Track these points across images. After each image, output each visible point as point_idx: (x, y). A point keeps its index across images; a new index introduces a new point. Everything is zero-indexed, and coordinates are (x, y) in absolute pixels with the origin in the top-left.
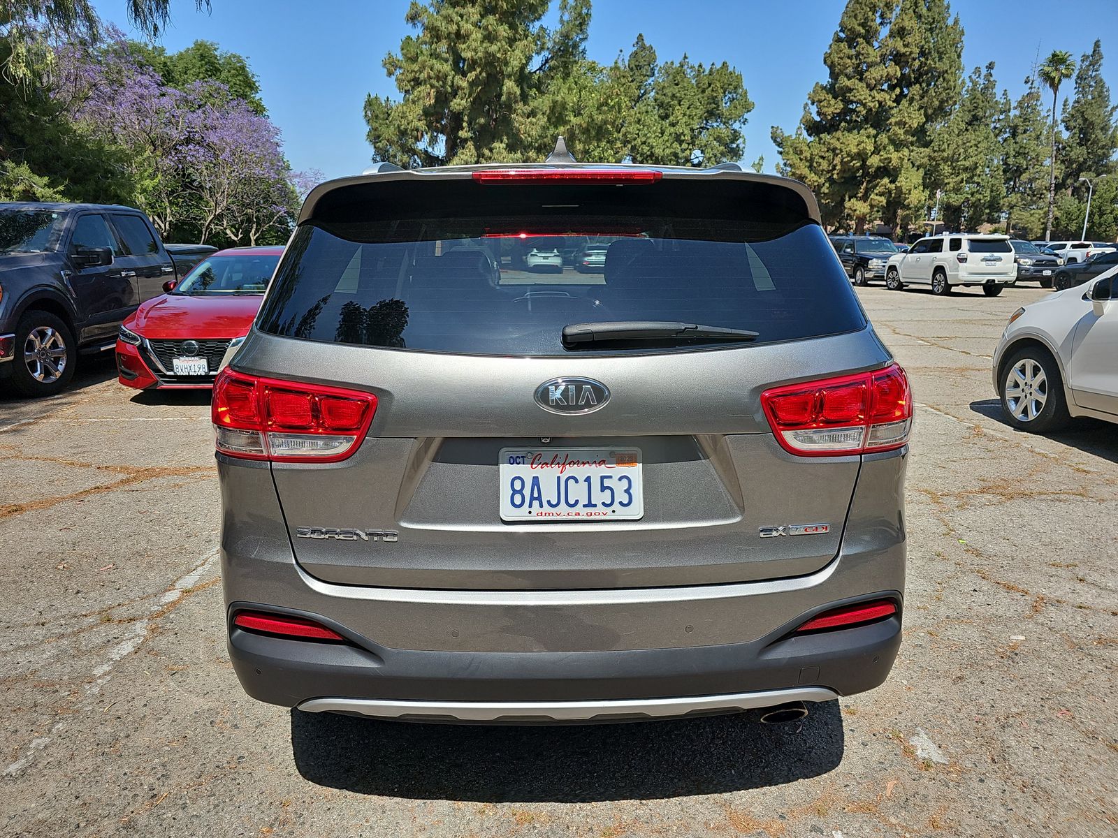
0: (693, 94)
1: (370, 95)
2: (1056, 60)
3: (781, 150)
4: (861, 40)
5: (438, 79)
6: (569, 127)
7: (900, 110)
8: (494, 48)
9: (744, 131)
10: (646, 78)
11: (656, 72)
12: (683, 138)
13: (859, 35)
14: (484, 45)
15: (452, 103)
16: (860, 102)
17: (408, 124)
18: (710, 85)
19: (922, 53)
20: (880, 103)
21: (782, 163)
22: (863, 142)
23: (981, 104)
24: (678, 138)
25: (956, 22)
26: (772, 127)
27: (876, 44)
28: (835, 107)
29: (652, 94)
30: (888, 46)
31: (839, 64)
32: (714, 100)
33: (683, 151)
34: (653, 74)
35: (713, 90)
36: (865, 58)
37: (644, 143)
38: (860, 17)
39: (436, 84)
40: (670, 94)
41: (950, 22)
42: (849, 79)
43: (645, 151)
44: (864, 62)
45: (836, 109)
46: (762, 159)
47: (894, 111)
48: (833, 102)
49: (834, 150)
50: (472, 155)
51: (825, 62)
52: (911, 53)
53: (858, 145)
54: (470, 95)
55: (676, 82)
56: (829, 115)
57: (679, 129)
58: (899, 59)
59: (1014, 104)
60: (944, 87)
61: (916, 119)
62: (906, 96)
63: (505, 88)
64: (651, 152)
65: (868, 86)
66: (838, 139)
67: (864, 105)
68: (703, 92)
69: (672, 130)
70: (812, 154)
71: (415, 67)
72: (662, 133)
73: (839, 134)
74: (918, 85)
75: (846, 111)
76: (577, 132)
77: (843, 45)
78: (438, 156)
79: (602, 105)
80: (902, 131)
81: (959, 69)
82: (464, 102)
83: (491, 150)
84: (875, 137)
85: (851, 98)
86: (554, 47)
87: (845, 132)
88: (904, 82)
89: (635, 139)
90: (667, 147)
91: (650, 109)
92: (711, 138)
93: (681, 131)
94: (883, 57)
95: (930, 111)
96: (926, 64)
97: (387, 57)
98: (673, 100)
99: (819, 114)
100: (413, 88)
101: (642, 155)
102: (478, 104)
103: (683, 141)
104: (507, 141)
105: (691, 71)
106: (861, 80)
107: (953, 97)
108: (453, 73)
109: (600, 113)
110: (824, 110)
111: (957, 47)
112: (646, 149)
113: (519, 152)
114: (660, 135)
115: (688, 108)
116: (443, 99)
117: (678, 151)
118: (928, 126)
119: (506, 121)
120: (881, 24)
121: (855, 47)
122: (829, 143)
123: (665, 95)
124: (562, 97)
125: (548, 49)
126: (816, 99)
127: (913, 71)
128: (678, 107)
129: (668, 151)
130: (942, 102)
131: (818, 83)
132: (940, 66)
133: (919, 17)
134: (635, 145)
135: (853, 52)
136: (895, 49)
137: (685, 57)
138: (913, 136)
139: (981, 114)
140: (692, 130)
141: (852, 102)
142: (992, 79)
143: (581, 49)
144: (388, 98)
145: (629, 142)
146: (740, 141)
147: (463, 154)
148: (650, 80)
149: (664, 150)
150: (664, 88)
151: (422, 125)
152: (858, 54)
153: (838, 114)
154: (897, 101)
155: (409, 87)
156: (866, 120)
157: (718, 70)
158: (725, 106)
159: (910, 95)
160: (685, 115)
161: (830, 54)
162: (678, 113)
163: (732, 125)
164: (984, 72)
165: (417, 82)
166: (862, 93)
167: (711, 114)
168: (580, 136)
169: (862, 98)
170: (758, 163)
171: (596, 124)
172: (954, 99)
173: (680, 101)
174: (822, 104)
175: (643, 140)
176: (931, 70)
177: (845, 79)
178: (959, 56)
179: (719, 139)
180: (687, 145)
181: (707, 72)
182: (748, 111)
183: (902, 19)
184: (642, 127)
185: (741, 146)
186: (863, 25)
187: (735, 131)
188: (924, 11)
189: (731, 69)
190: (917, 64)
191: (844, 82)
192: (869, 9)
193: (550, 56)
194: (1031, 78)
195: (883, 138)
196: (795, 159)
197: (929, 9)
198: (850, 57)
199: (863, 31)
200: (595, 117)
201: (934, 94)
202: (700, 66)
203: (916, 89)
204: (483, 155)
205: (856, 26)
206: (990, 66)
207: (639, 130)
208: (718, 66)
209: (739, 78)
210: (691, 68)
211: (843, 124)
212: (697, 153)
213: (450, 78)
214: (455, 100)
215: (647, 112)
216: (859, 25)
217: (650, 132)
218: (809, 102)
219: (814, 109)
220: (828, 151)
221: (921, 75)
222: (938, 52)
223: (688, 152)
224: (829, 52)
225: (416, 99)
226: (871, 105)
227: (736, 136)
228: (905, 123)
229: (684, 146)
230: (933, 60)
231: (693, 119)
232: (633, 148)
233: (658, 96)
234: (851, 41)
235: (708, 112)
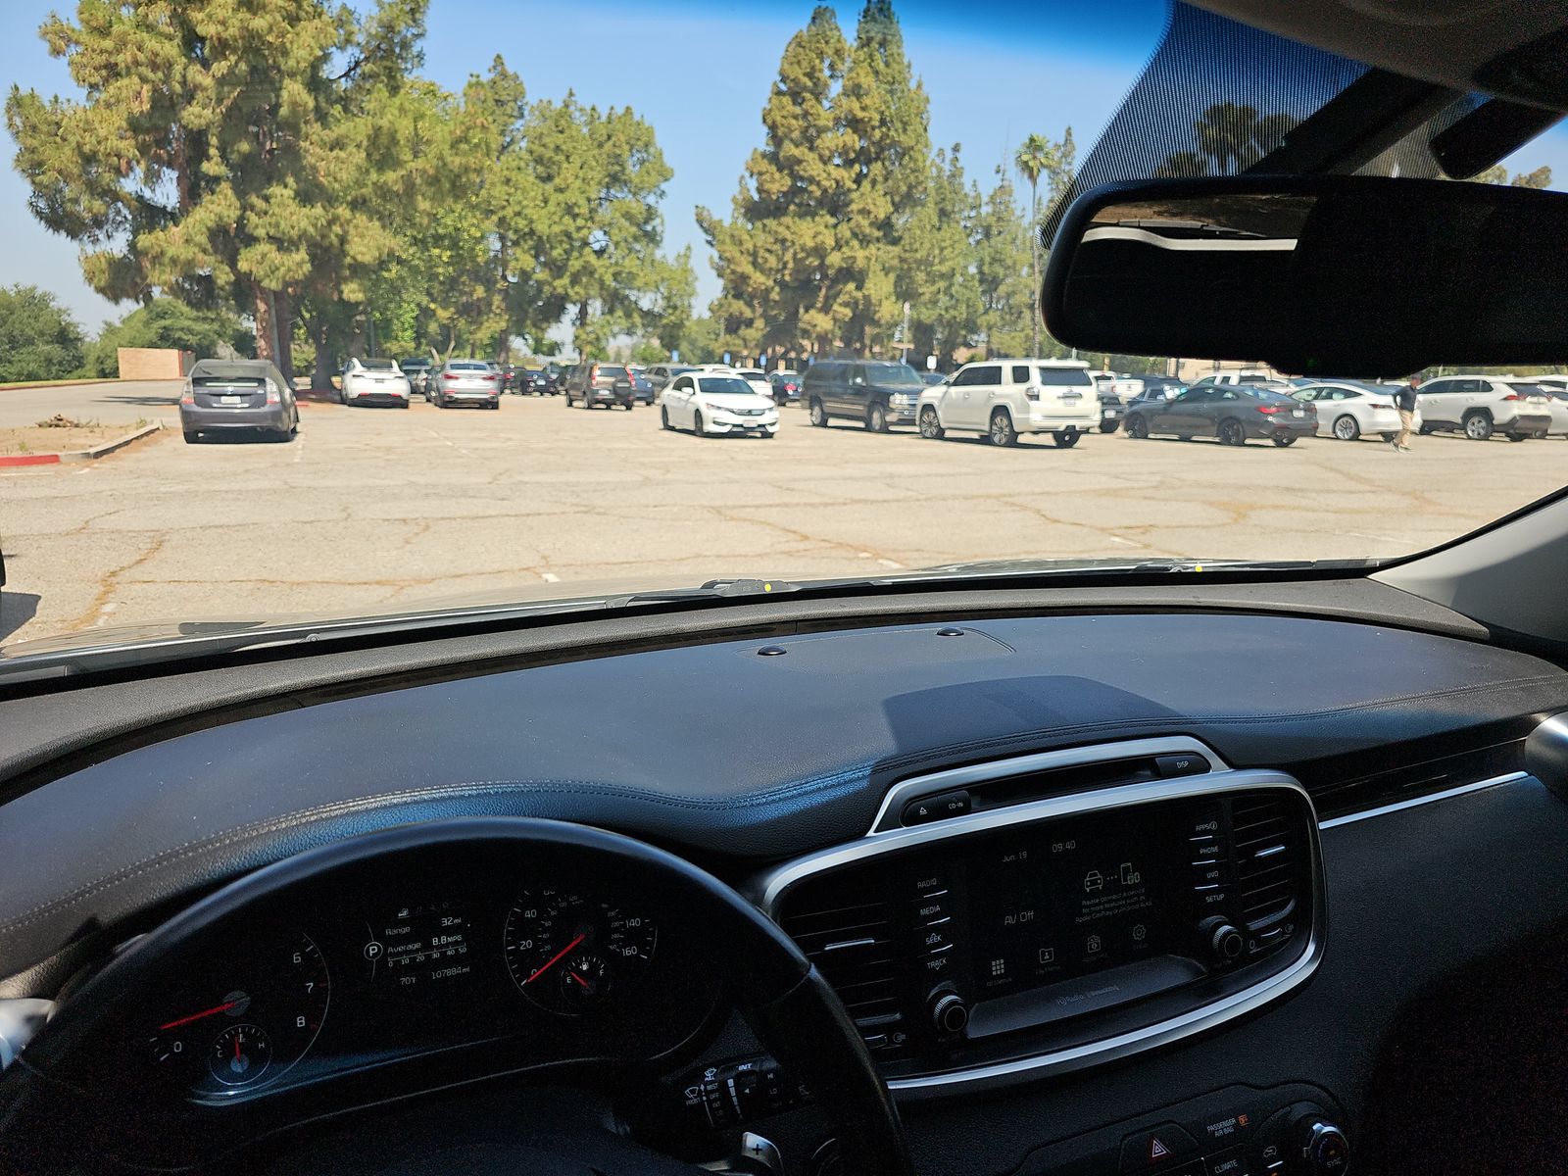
0: (585, 148)
1: (17, 88)
2: (1034, 145)
3: (709, 238)
4: (807, 95)
5: (155, 67)
6: (404, 172)
7: (862, 195)
8: (259, 23)
9: (663, 207)
10: (512, 119)
11: (526, 113)
12: (576, 210)
13: (805, 88)
14: (240, 16)
15: (184, 114)
16: (811, 180)
17: (99, 143)
18: (609, 137)
19: (883, 122)
20: (837, 182)
21: (716, 256)
22: (820, 233)
23: (949, 196)
24: (570, 210)
25: (919, 86)
26: (697, 207)
27: (826, 104)
28: (779, 184)
29: (523, 144)
30: (841, 106)
31: (782, 125)
32: (617, 159)
33: (579, 229)
34: (522, 116)
35: (614, 146)
36: (815, 120)
37: (518, 214)
38: (805, 64)
39: (151, 76)
40: (552, 146)
41: (913, 85)
42: (797, 146)
43: (521, 226)
44: (814, 125)
45: (782, 186)
46: (689, 248)
47: (854, 195)
48: (777, 175)
49: (783, 241)
50: (230, 206)
51: (764, 121)
52: (871, 119)
53: (814, 237)
54: (219, 101)
55: (560, 128)
56: (774, 193)
57: (571, 196)
58: (855, 124)
59: (985, 199)
60: (911, 168)
61: (882, 208)
62: (866, 176)
63: (285, 94)
64: (531, 229)
65: (821, 157)
66: (788, 227)
67: (818, 184)
68: (600, 145)
69: (561, 197)
70: (755, 246)
71: (108, 44)
72: (546, 201)
73: (787, 220)
74: (879, 163)
75: (794, 192)
76: (418, 181)
77: (787, 100)
78: (165, 207)
79: (459, 141)
80: (865, 223)
81: (926, 146)
82: (208, 112)
83: (267, 199)
84: (835, 226)
85: (801, 173)
86: (368, 42)
87: (796, 219)
88: (864, 157)
89: (504, 208)
90: (555, 223)
91: (522, 164)
92: (618, 215)
93: (574, 201)
94: (837, 120)
95: (897, 199)
96: (888, 135)
97: (49, 21)
98: (557, 155)
99: (760, 191)
100: (106, 81)
101: (516, 231)
102: (237, 119)
103: (577, 215)
104: (295, 186)
105: (582, 115)
106: (811, 149)
107: (922, 182)
108: (184, 60)
109: (456, 154)
110: (767, 186)
111: (922, 118)
112: (522, 223)
113: (319, 204)
114: (543, 205)
115: (581, 168)
116: (165, 105)
117: (572, 229)
118: (894, 219)
119: (292, 152)
120: (831, 77)
121: (800, 104)
122: (776, 232)
123: (544, 146)
124: (390, 122)
125: (359, 44)
126: (755, 171)
127: (873, 143)
128: (565, 165)
129: (556, 229)
130: (910, 187)
131: (755, 150)
132: (906, 140)
133: (877, 73)
134: (504, 217)
135: (798, 110)
136: (851, 111)
137: (571, 94)
138: (879, 229)
139: (949, 208)
140: (589, 200)
141: (802, 179)
142: (959, 165)
143: (415, 50)
144: (56, 98)
145: (492, 212)
146: (657, 222)
147: (213, 203)
148: (519, 124)
149: (550, 226)
150: (541, 135)
151: (128, 147)
152: (806, 114)
153: (785, 194)
154: (859, 180)
155: (96, 79)
156: (820, 203)
157: (620, 118)
158: (632, 170)
159: (871, 175)
160: (577, 177)
161: (770, 110)
162: (567, 173)
163: (645, 197)
164: (949, 155)
165: (112, 71)
166: (815, 167)
167: (615, 180)
168: (424, 188)
169: (814, 173)
170: (685, 255)
171: (451, 171)
172: (924, 185)
173: (568, 157)
174: (764, 177)
175: (517, 209)
176: (894, 144)
177: (792, 146)
178: (926, 130)
179: (628, 216)
180: (583, 222)
181: (604, 119)
182: (666, 180)
183: (858, 74)
184: (513, 190)
185: (659, 229)
186: (810, 75)
187: (650, 207)
188: (881, 67)
189: (637, 117)
190: (877, 134)
191: (789, 149)
192: (815, 56)
193: (362, 57)
194: (1002, 168)
195: (844, 231)
196: (732, 251)
197: (887, 65)
198: (796, 117)
199: (809, 84)
200: (449, 159)
201: (900, 176)
202: (593, 109)
203: (877, 168)
204: (252, 208)
205: (801, 77)
206: (956, 149)
207: (509, 194)
208: (620, 111)
209: (650, 131)
210: (581, 110)
211: (792, 207)
212: (599, 234)
213: (178, 69)
214: (190, 109)
215: (519, 169)
216: (805, 75)
217: (526, 199)
218: (747, 174)
219: (753, 184)
220: (775, 243)
221: (882, 150)
222: (901, 121)
223: (585, 232)
224: (768, 107)
225: (112, 100)
226: (826, 183)
227: (650, 213)
228: (869, 212)
229: (580, 222)
230: (896, 130)
231: (589, 184)
232: (502, 221)
233: (535, 147)
234: (796, 96)
235: (609, 175)
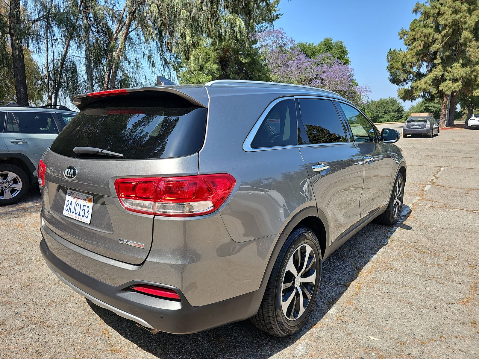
1: (391, 49)
5: (425, 36)
8: (458, 17)
14: (452, 16)
15: (431, 48)
17: (407, 60)
39: (424, 39)
50: (440, 71)
54: (442, 42)
63: (462, 36)
71: (414, 33)
78: (424, 73)
82: (438, 46)
83: (451, 68)
97: (401, 31)
100: (412, 43)
102: (447, 46)
104: (462, 62)
108: (434, 32)
113: (469, 67)
116: (427, 46)
119: (463, 52)
144: (400, 49)
147: (435, 71)
151: (414, 60)
155: (410, 43)
165: (414, 40)
204: (447, 71)
213: (432, 35)
214: (433, 46)
225: (413, 48)
